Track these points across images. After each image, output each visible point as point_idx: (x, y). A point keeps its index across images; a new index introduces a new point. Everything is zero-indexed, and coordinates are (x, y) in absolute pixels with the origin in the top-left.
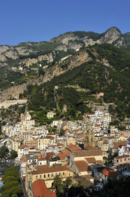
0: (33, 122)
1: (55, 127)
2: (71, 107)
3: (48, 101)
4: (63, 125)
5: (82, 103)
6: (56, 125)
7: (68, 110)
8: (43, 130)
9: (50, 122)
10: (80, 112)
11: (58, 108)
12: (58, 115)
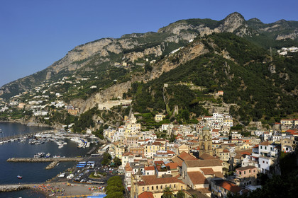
0: (139, 126)
1: (165, 131)
2: (184, 108)
3: (156, 101)
4: (174, 130)
5: (197, 104)
6: (166, 129)
7: (180, 112)
8: (150, 136)
9: (158, 125)
11: (168, 109)
12: (168, 117)
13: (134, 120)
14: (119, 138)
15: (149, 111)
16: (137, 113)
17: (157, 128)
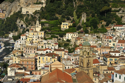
0: (42, 34)
1: (68, 41)
2: (93, 16)
4: (78, 39)
6: (70, 38)
7: (87, 20)
8: (52, 45)
9: (63, 34)
10: (104, 23)
11: (75, 17)
12: (74, 26)
13: (39, 28)
14: (19, 47)
15: (57, 19)
16: (43, 20)
17: (62, 36)
